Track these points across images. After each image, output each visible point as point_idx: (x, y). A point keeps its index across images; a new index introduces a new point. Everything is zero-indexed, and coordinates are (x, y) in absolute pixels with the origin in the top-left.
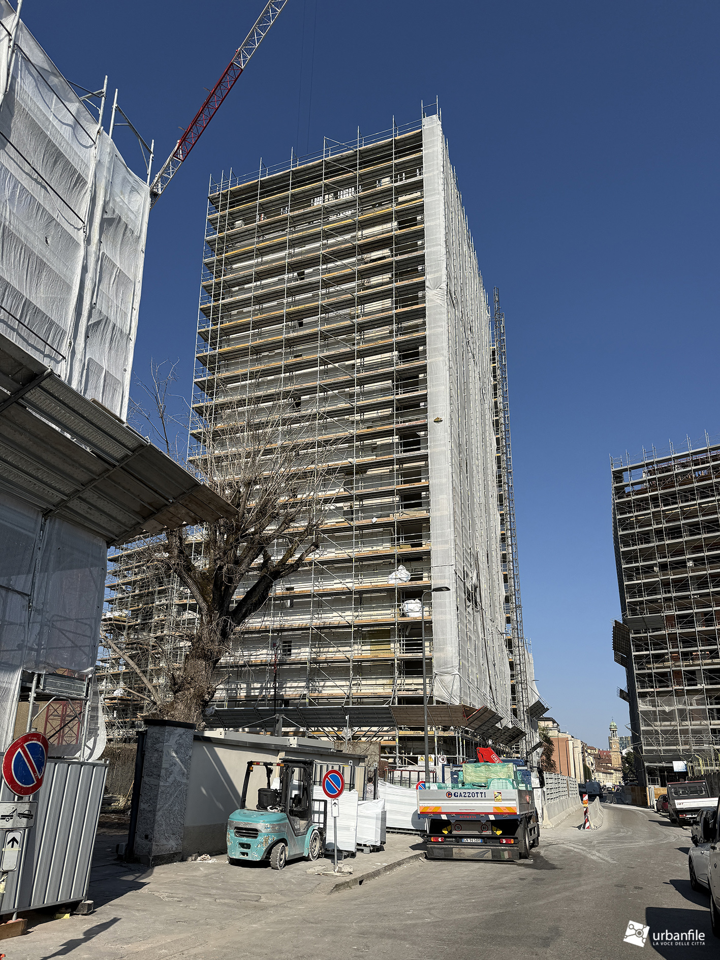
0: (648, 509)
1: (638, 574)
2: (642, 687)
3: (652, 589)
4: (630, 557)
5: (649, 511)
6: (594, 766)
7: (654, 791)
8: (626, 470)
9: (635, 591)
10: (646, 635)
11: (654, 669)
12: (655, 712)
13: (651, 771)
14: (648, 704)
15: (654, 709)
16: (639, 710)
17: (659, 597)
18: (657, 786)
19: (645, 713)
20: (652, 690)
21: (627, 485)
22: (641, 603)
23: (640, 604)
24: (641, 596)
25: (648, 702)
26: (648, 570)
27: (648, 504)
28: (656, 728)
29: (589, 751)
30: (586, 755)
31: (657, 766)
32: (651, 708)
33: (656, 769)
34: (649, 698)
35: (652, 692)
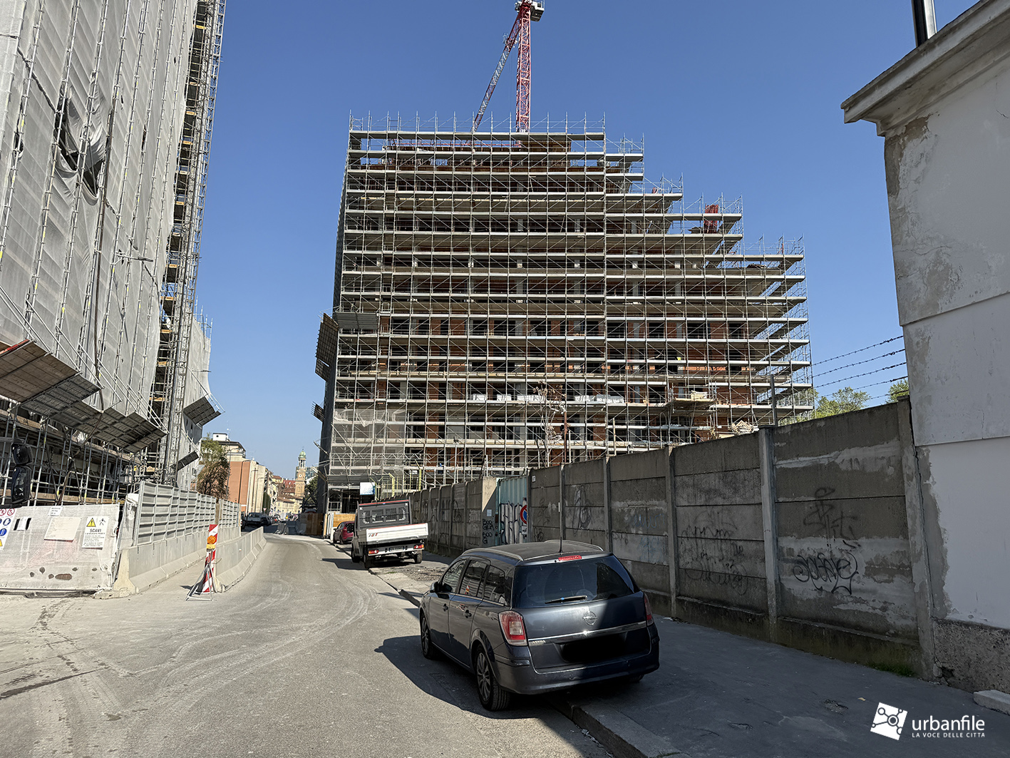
0: (382, 188)
1: (359, 263)
2: (341, 396)
3: (371, 283)
4: (354, 242)
5: (382, 192)
6: (276, 495)
7: (334, 519)
8: (364, 136)
9: (352, 283)
10: (356, 336)
11: (359, 376)
12: (350, 426)
13: (334, 496)
14: (344, 417)
15: (350, 422)
16: (334, 422)
17: (377, 293)
18: (338, 513)
19: (339, 427)
20: (352, 400)
21: (363, 155)
22: (357, 298)
23: (356, 300)
24: (357, 290)
25: (345, 414)
26: (370, 261)
27: (382, 182)
28: (348, 445)
29: (274, 480)
30: (270, 482)
31: (341, 489)
32: (347, 422)
33: (340, 493)
34: (346, 410)
35: (351, 403)
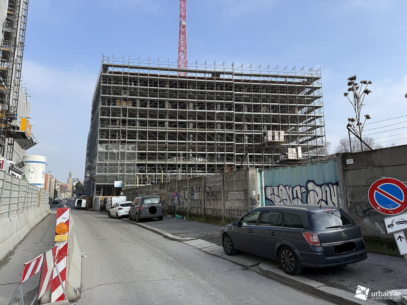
10: (109, 107)
11: (111, 127)
13: (99, 188)
15: (107, 151)
16: (98, 151)
17: (120, 86)
19: (101, 153)
23: (109, 88)
24: (110, 83)
25: (104, 147)
28: (106, 162)
32: (105, 150)
33: (102, 186)
34: (105, 144)
35: (107, 141)
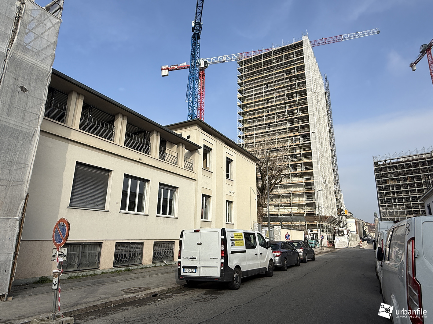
2: (382, 204)
6: (368, 230)
19: (383, 212)
25: (384, 209)
28: (387, 218)
29: (365, 224)
30: (364, 226)
32: (385, 211)
35: (385, 205)
